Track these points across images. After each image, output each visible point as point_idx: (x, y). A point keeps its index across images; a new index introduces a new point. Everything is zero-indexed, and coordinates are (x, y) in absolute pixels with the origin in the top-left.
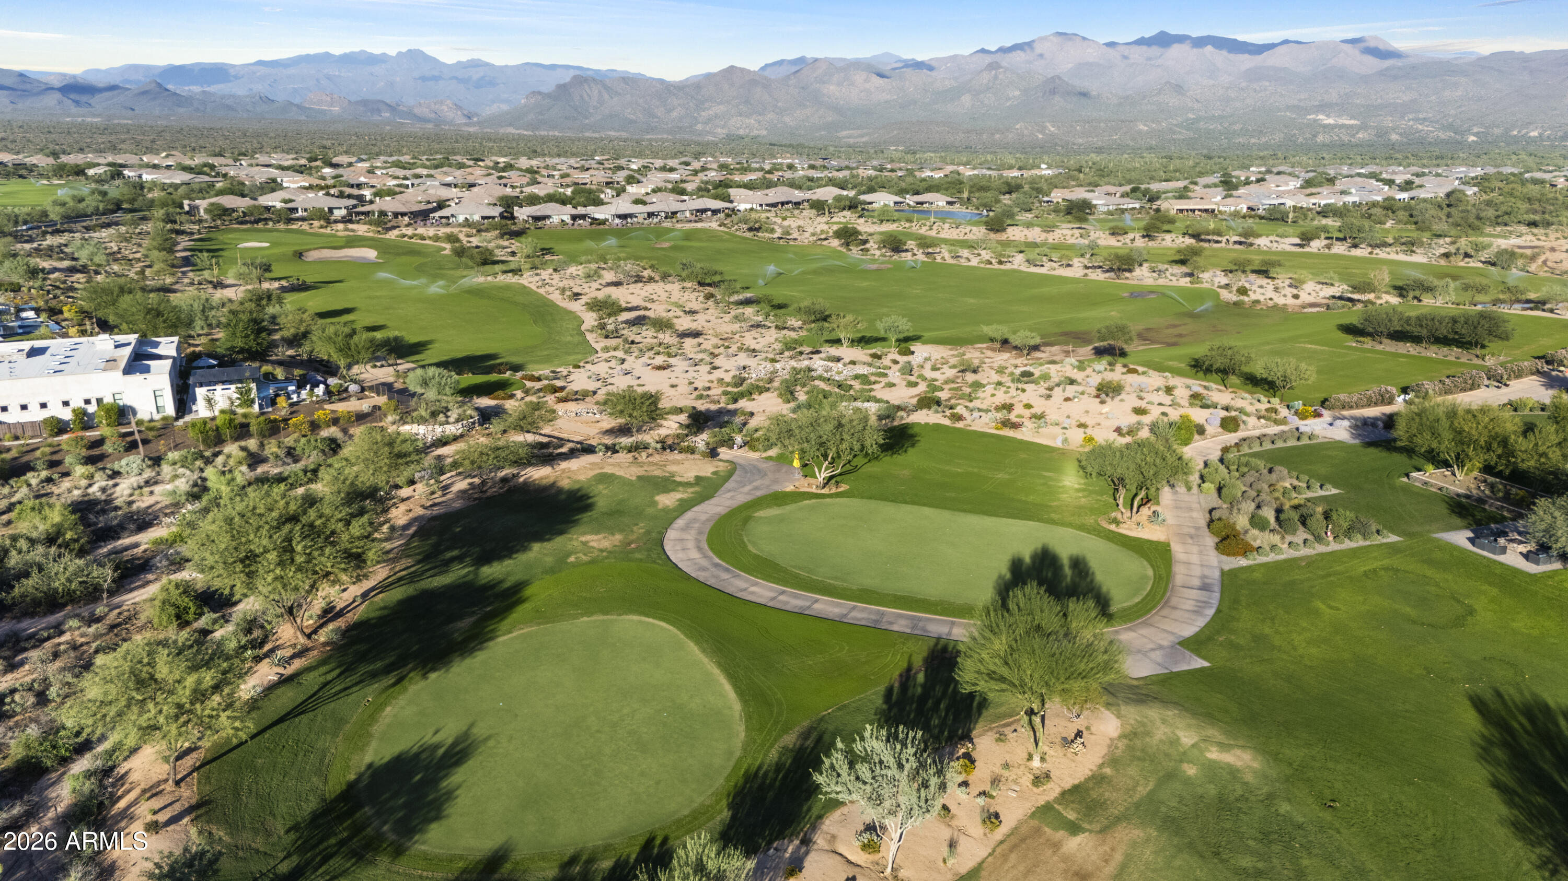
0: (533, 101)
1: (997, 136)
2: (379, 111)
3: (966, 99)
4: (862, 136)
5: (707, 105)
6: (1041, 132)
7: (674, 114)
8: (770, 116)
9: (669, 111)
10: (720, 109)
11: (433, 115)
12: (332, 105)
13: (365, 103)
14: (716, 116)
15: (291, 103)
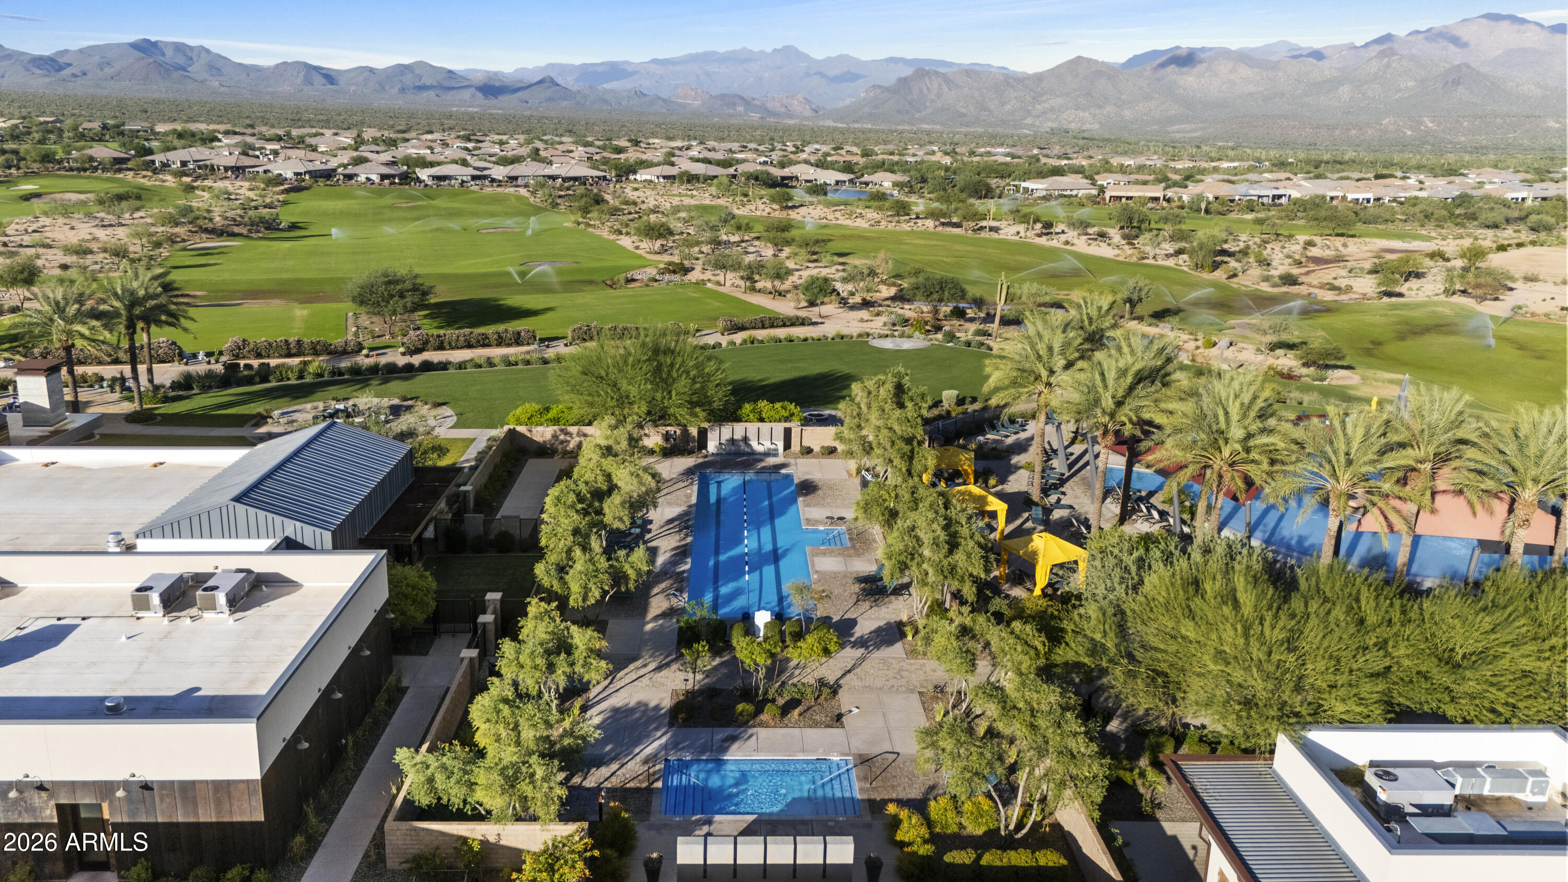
0: (872, 94)
1: (1353, 132)
2: (734, 104)
3: (1345, 91)
4: (1195, 131)
5: (1044, 98)
6: (1411, 128)
7: (1008, 107)
8: (1110, 109)
9: (1003, 104)
10: (1057, 102)
11: (783, 110)
12: (695, 99)
13: (723, 97)
14: (1052, 110)
15: (659, 97)
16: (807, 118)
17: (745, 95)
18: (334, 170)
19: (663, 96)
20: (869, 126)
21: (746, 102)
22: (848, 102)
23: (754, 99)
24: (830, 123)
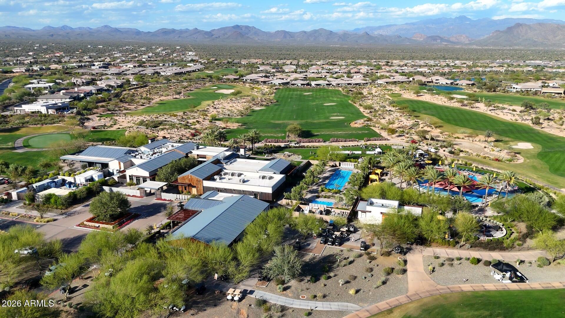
0: (495, 34)
2: (437, 39)
11: (457, 41)
12: (421, 38)
13: (432, 37)
15: (406, 38)
16: (466, 44)
17: (441, 36)
18: (289, 82)
19: (408, 38)
20: (491, 47)
21: (442, 39)
22: (486, 36)
23: (445, 37)
24: (475, 47)
